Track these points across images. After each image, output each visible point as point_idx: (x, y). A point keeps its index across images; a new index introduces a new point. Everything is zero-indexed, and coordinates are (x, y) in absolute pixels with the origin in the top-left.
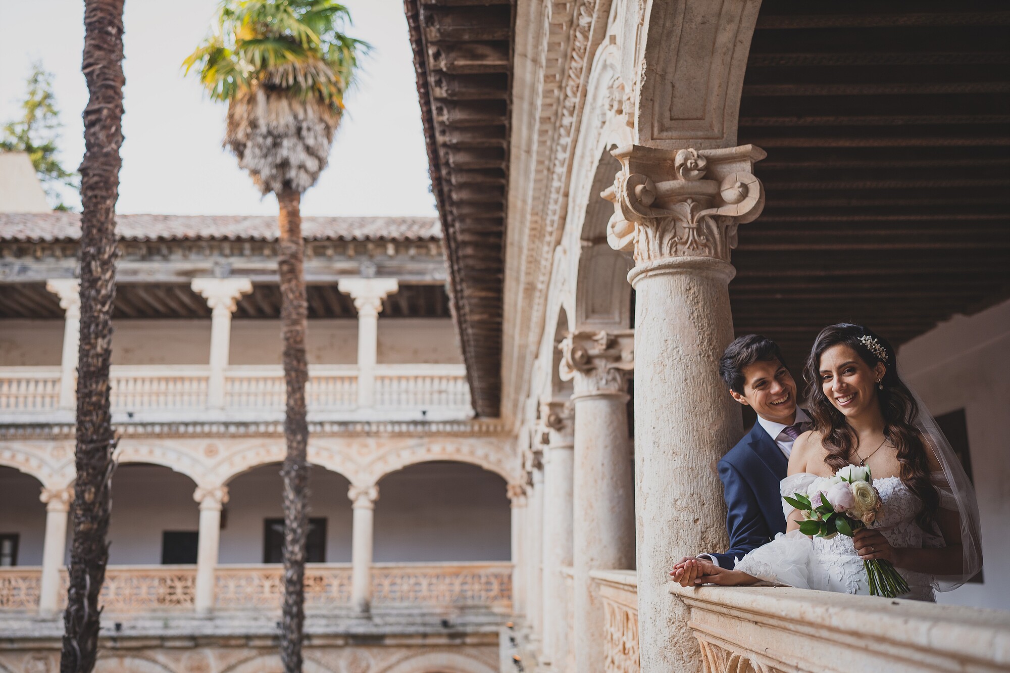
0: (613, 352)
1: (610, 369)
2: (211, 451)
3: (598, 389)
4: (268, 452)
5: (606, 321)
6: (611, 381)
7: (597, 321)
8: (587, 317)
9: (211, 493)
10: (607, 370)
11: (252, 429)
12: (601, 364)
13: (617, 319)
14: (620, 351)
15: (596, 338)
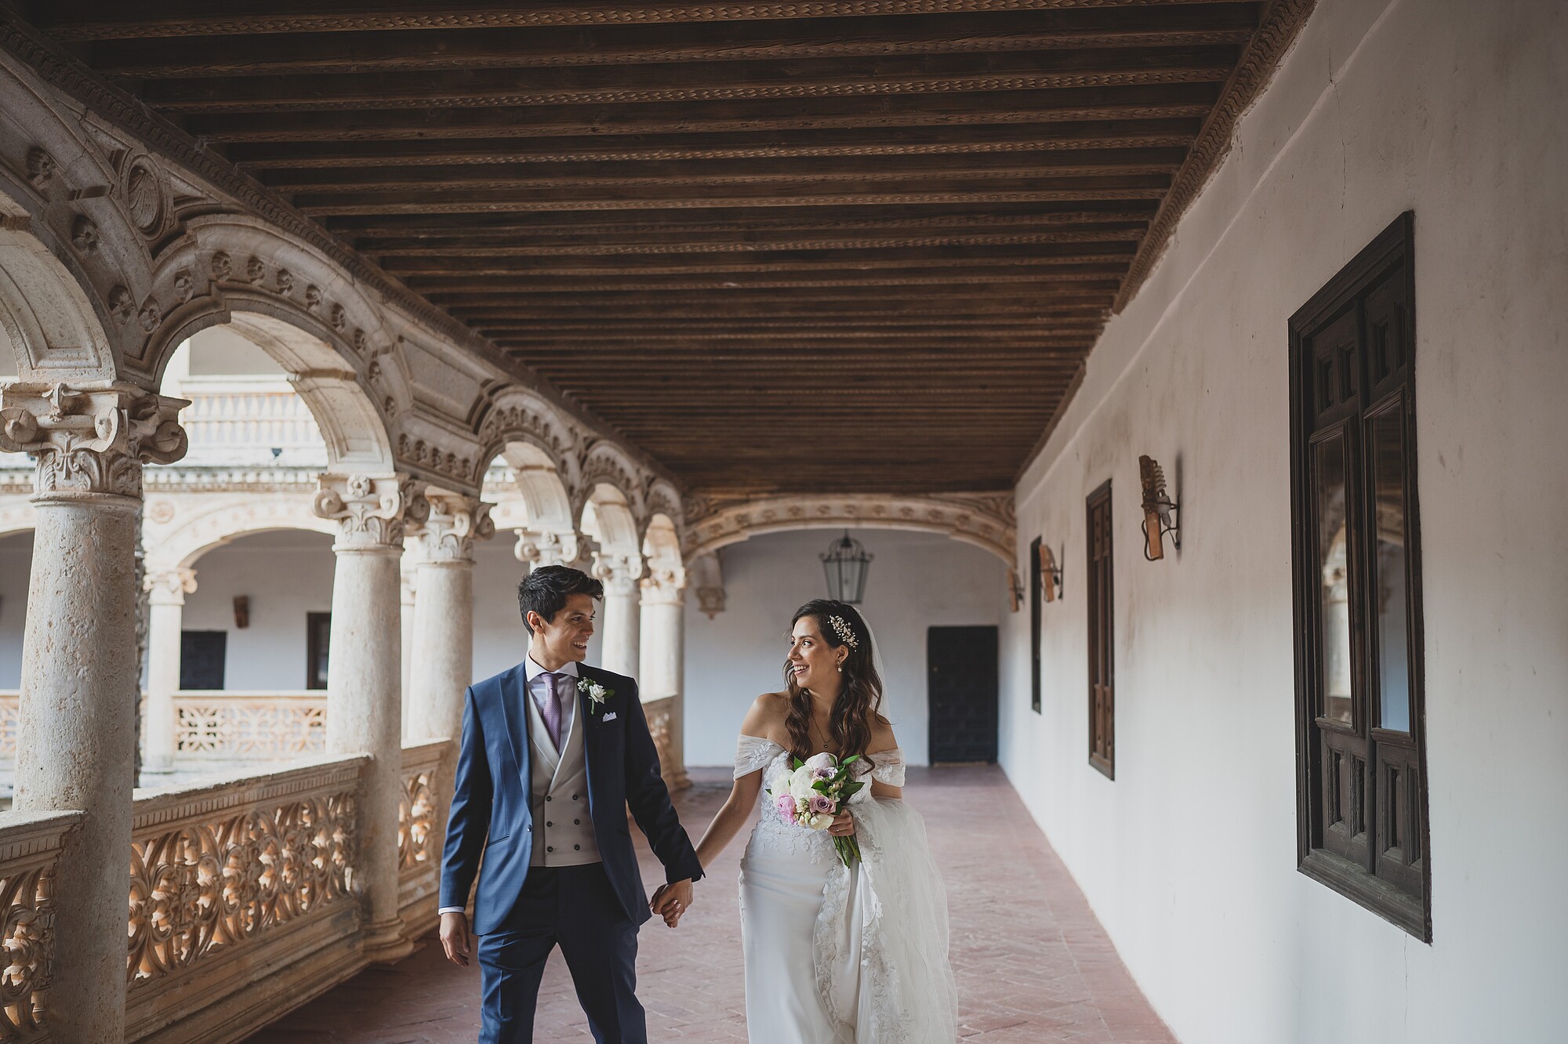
0: (76, 420)
1: (76, 451)
2: (163, 515)
3: (54, 488)
4: (251, 513)
5: (73, 363)
6: (78, 472)
7: (57, 363)
8: (39, 357)
9: (163, 579)
10: (70, 454)
11: (223, 477)
12: (59, 440)
13: (93, 361)
14: (93, 418)
15: (45, 395)
